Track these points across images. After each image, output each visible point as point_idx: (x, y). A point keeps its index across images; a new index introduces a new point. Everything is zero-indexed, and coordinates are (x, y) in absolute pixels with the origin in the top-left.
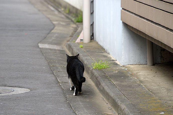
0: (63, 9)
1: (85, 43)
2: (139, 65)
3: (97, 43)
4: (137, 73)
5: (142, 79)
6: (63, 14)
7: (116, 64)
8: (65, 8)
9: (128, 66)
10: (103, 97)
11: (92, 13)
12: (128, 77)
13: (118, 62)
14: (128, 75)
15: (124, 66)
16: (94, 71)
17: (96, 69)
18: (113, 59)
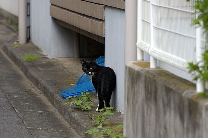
0: (5, 21)
1: (21, 45)
2: (67, 58)
3: (33, 44)
4: (63, 63)
5: (66, 67)
6: (5, 25)
7: (47, 58)
8: (7, 19)
9: (57, 59)
10: (29, 81)
11: (28, 16)
12: (55, 65)
13: (48, 57)
14: (55, 64)
15: (53, 59)
16: (24, 62)
17: (26, 61)
18: (45, 54)
